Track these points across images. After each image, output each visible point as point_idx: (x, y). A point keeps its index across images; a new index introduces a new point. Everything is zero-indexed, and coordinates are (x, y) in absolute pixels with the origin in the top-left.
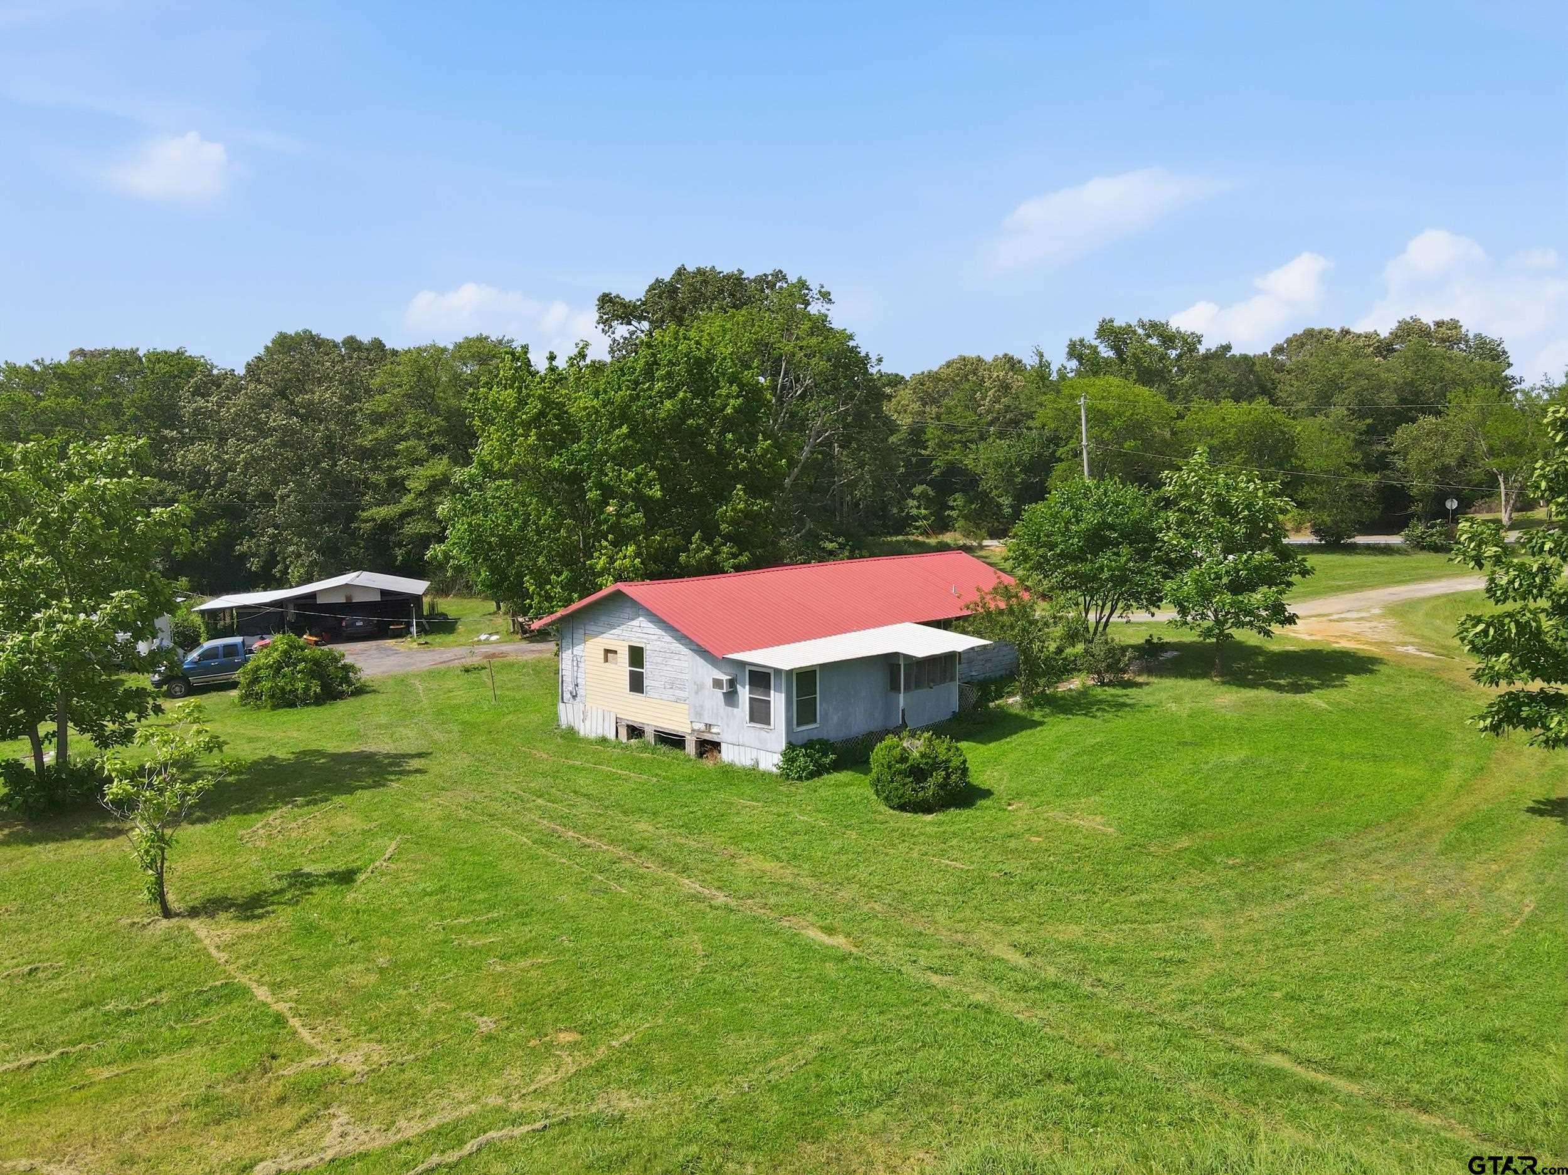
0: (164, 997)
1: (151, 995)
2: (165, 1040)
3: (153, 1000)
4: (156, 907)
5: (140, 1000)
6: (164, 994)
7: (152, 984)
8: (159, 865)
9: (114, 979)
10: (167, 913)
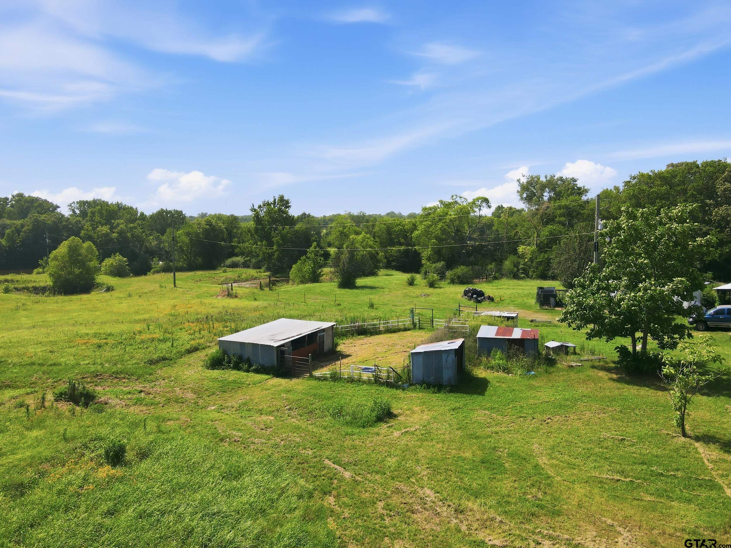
0: (679, 474)
1: (673, 471)
2: (677, 495)
3: (674, 474)
4: (679, 430)
5: (668, 471)
6: (679, 473)
7: (674, 466)
8: (683, 410)
9: (657, 456)
10: (685, 435)
